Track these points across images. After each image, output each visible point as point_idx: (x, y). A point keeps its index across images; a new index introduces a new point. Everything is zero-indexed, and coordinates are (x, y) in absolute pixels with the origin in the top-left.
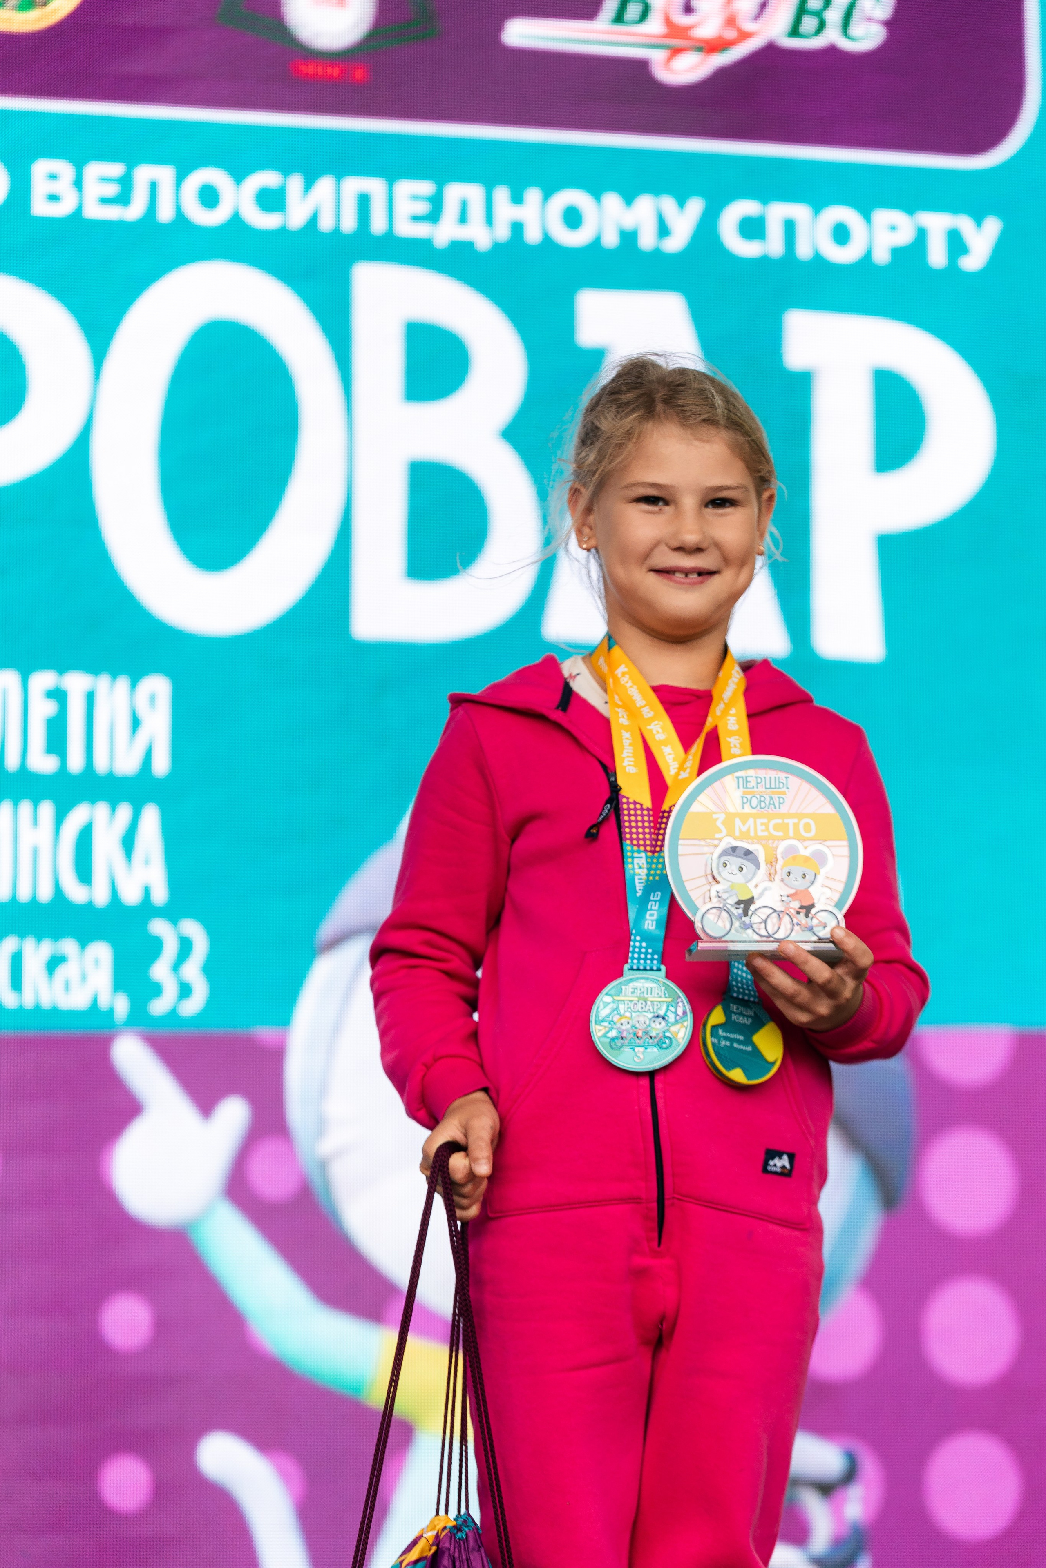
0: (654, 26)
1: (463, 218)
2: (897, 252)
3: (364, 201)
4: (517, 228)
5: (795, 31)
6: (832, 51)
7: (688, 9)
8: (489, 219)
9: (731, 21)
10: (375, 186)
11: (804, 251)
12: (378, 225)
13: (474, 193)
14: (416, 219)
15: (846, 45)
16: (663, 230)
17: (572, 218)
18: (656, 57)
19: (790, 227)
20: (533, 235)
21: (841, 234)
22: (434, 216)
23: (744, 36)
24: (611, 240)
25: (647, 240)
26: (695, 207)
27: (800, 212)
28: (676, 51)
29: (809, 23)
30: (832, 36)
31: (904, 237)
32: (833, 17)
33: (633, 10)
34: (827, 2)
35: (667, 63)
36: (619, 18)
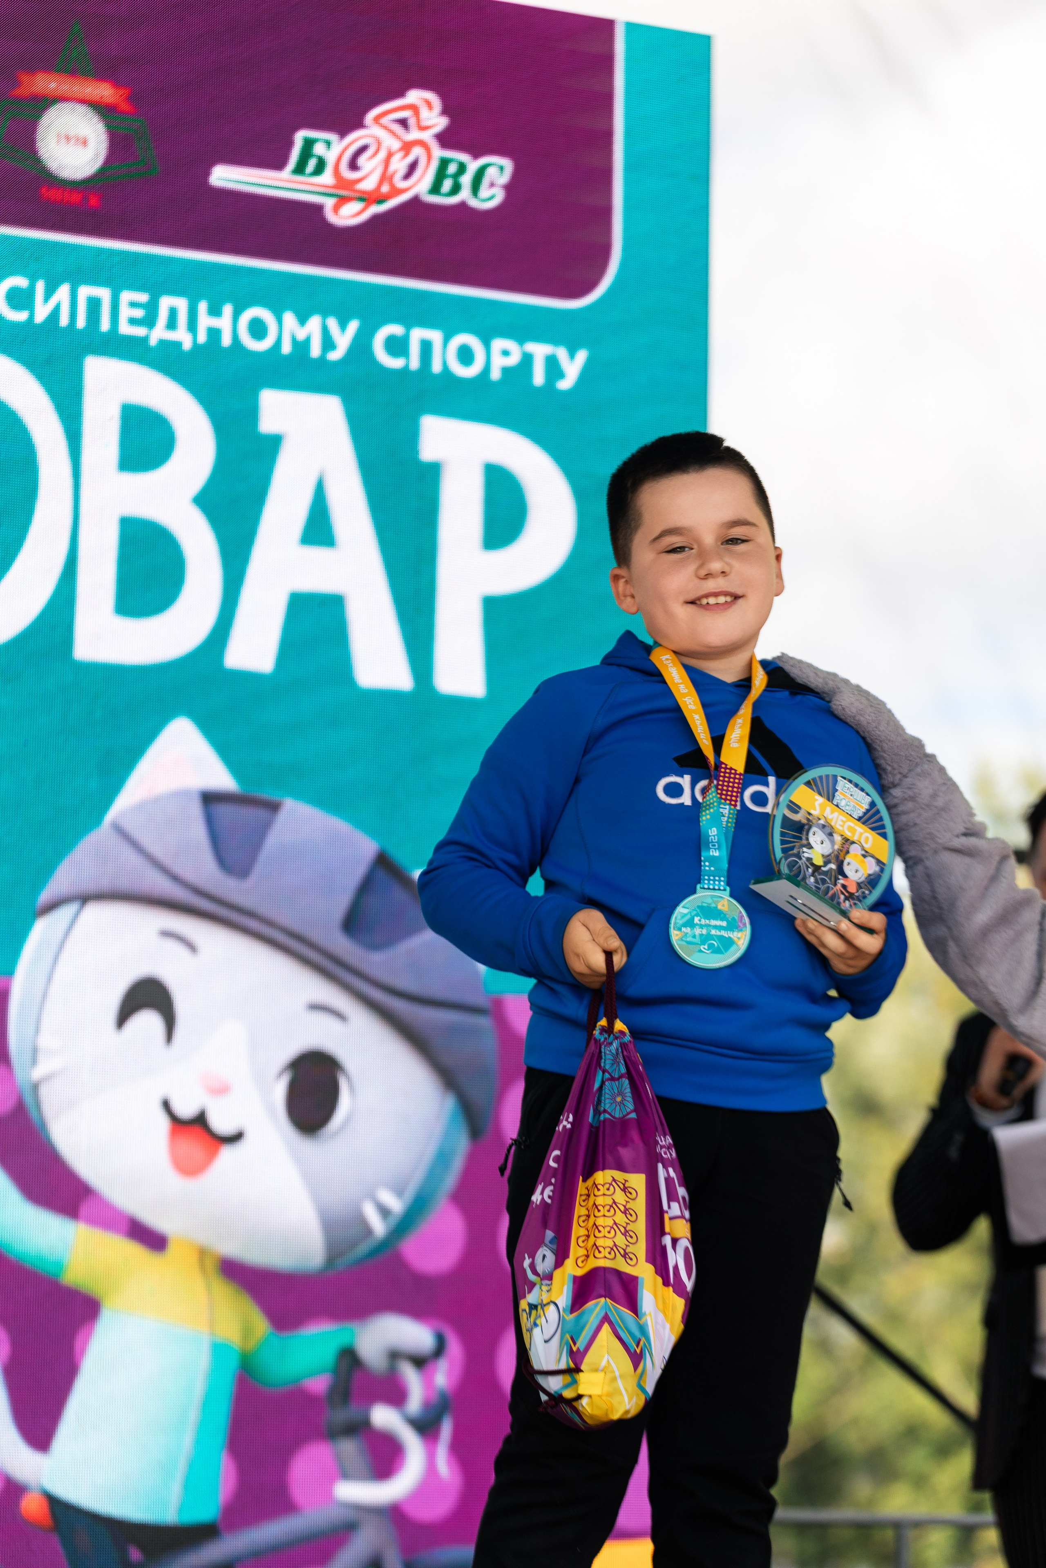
0: (327, 178)
1: (172, 324)
2: (506, 370)
3: (94, 305)
4: (214, 334)
5: (436, 189)
6: (463, 206)
7: (353, 165)
8: (192, 326)
9: (386, 177)
10: (104, 294)
11: (436, 367)
12: (105, 325)
13: (181, 304)
14: (133, 321)
15: (474, 203)
16: (328, 343)
17: (258, 329)
18: (329, 203)
19: (426, 347)
20: (226, 341)
21: (466, 355)
22: (149, 321)
23: (397, 192)
24: (286, 348)
25: (315, 351)
26: (353, 326)
27: (435, 336)
28: (343, 200)
29: (447, 185)
30: (465, 195)
31: (514, 360)
32: (466, 179)
33: (312, 164)
34: (462, 168)
35: (336, 209)
36: (300, 169)
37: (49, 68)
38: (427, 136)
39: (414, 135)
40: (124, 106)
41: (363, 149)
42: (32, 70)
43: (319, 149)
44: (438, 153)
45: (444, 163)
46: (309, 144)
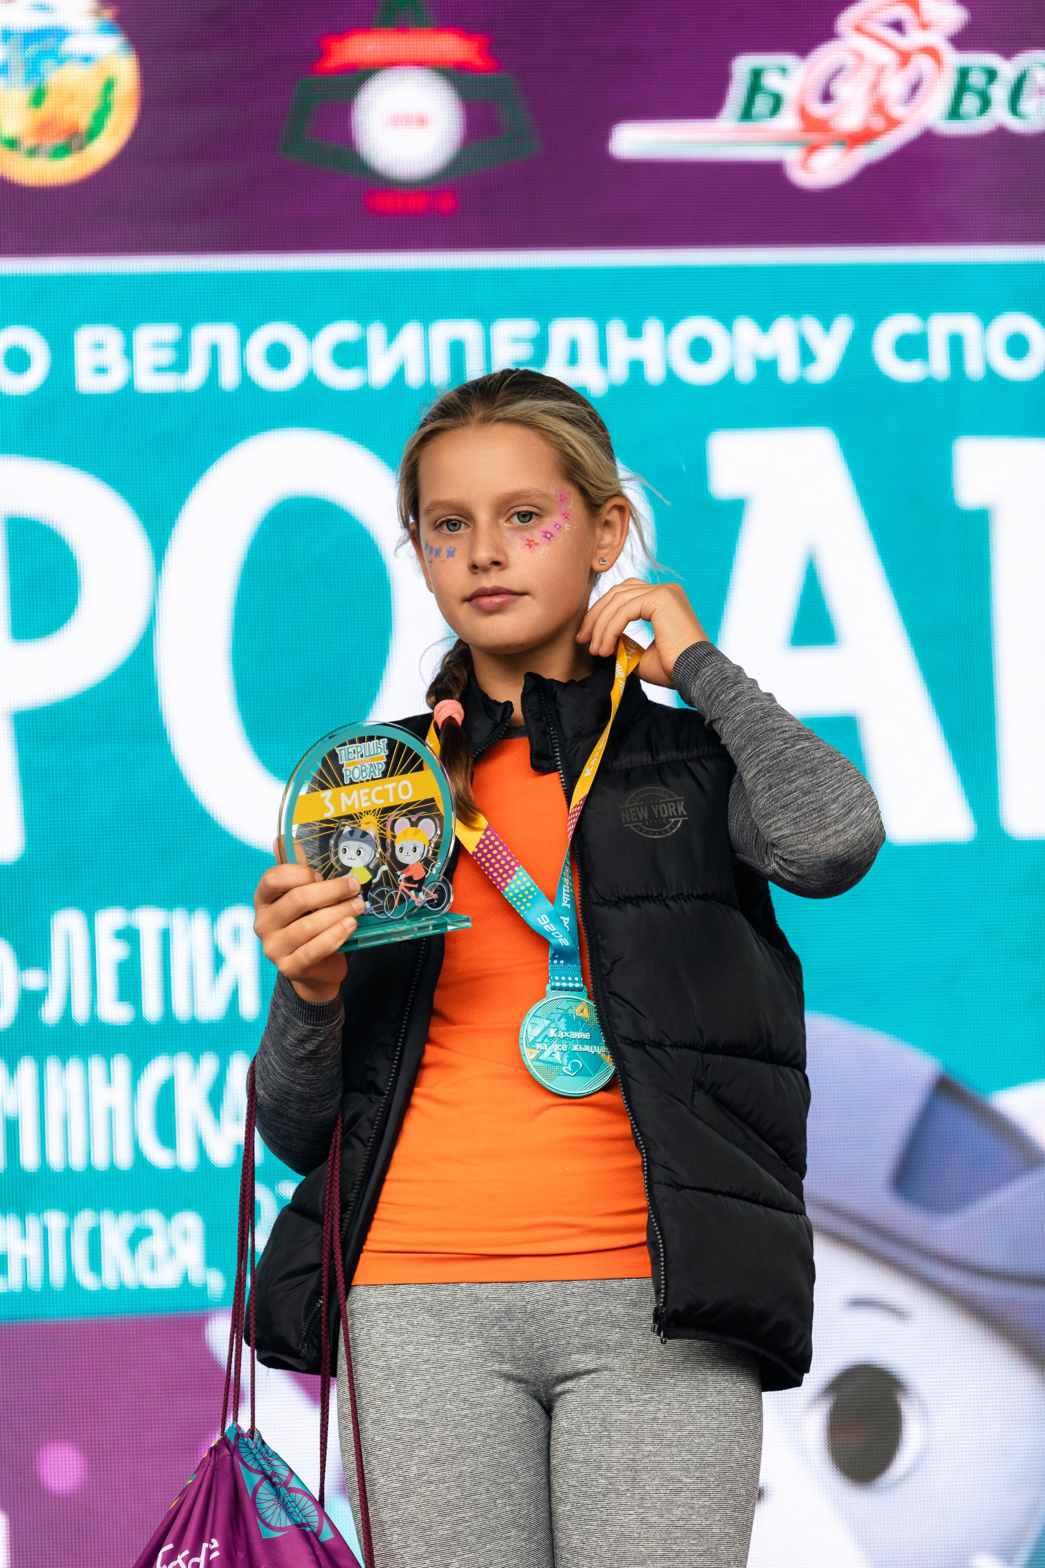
0: (788, 120)
1: (573, 357)
3: (457, 349)
4: (636, 367)
5: (954, 113)
6: (998, 132)
7: (827, 97)
8: (603, 358)
9: (878, 108)
10: (469, 330)
11: (974, 368)
12: (475, 370)
13: (584, 329)
15: (1015, 124)
16: (807, 355)
17: (700, 350)
18: (791, 156)
19: (956, 343)
20: (655, 374)
21: (1017, 346)
22: (540, 359)
23: (892, 123)
24: (746, 372)
25: (789, 370)
26: (843, 327)
27: (967, 323)
28: (812, 149)
29: (970, 103)
30: (999, 117)
32: (1000, 93)
33: (762, 104)
34: (992, 75)
35: (805, 165)
36: (747, 114)
37: (364, 27)
38: (936, 39)
39: (915, 38)
40: (479, 62)
41: (837, 72)
42: (343, 34)
43: (772, 81)
44: (953, 59)
45: (964, 73)
46: (757, 75)
